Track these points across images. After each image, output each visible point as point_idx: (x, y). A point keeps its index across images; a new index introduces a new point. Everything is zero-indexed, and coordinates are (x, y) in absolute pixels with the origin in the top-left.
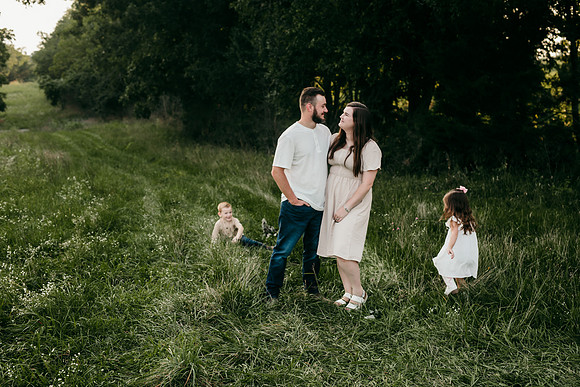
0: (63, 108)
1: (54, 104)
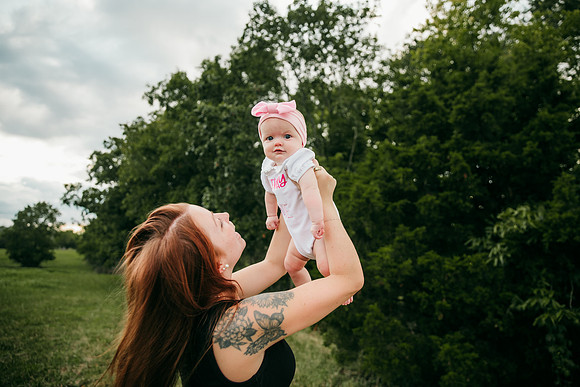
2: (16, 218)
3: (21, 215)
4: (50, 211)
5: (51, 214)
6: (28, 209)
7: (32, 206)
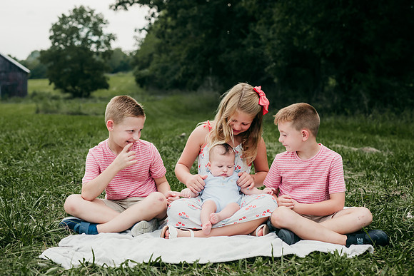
0: (147, 90)
1: (141, 86)
2: (52, 34)
3: (56, 28)
4: (93, 20)
5: (95, 24)
6: (64, 19)
7: (67, 15)
